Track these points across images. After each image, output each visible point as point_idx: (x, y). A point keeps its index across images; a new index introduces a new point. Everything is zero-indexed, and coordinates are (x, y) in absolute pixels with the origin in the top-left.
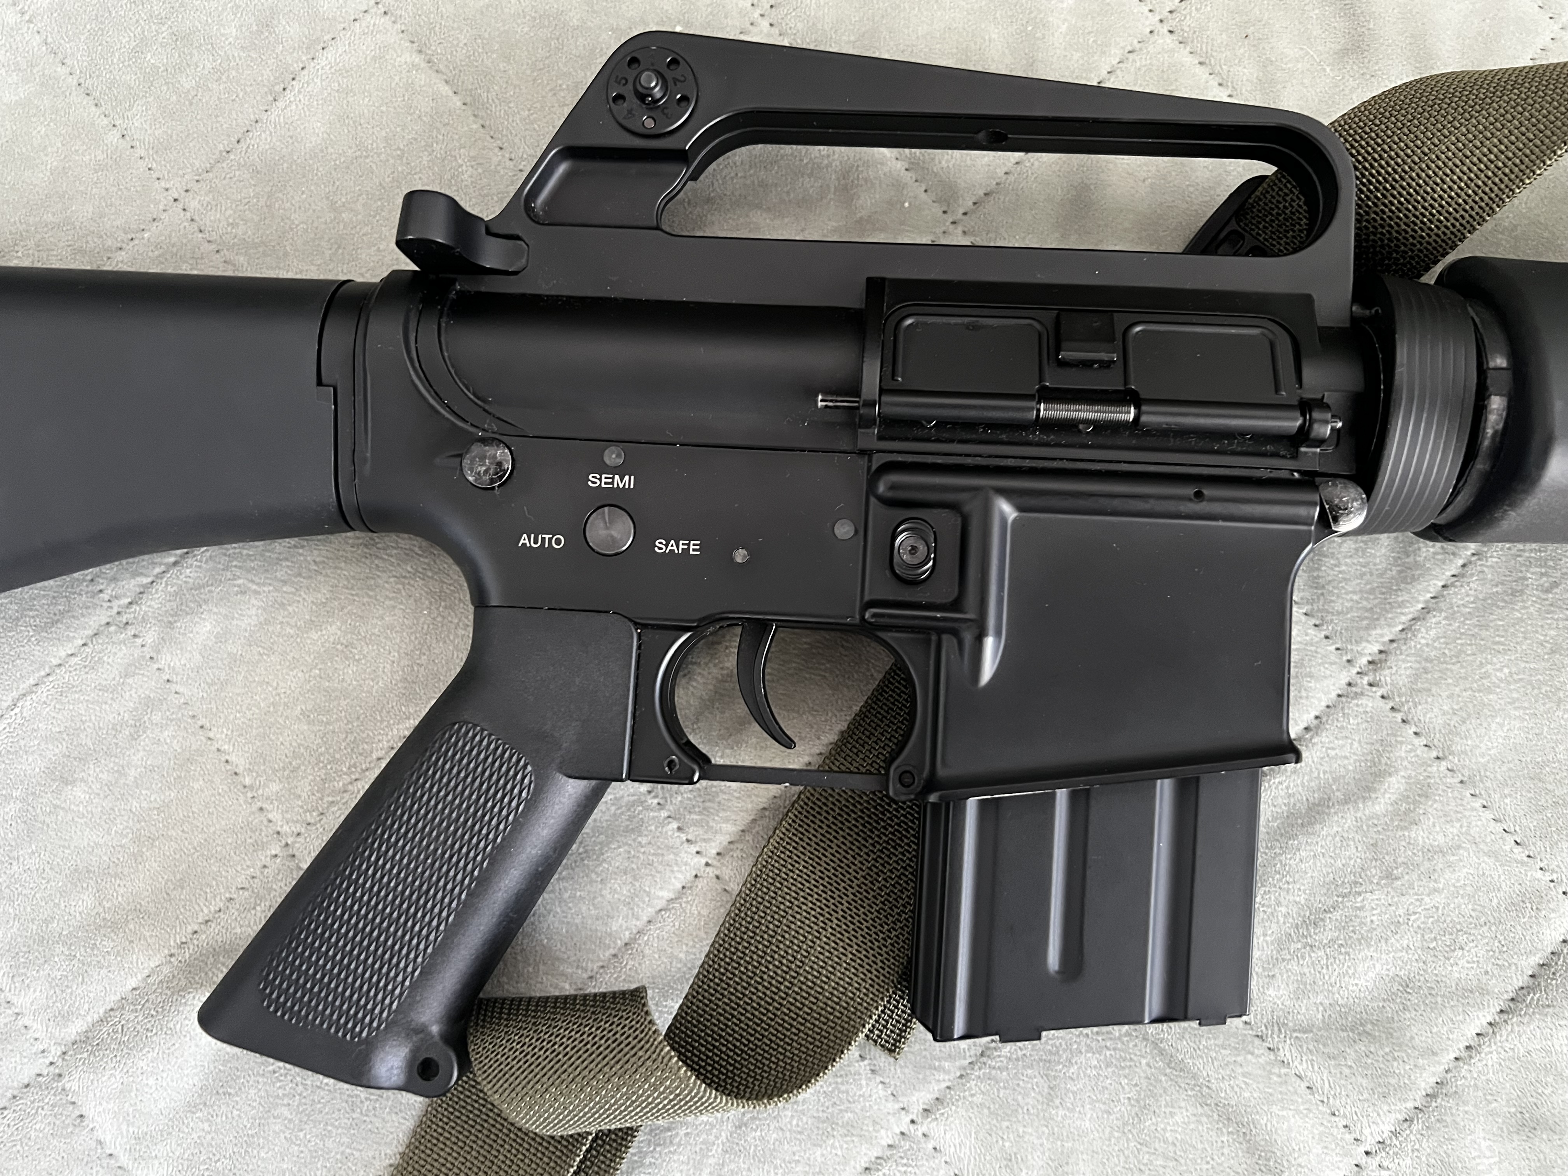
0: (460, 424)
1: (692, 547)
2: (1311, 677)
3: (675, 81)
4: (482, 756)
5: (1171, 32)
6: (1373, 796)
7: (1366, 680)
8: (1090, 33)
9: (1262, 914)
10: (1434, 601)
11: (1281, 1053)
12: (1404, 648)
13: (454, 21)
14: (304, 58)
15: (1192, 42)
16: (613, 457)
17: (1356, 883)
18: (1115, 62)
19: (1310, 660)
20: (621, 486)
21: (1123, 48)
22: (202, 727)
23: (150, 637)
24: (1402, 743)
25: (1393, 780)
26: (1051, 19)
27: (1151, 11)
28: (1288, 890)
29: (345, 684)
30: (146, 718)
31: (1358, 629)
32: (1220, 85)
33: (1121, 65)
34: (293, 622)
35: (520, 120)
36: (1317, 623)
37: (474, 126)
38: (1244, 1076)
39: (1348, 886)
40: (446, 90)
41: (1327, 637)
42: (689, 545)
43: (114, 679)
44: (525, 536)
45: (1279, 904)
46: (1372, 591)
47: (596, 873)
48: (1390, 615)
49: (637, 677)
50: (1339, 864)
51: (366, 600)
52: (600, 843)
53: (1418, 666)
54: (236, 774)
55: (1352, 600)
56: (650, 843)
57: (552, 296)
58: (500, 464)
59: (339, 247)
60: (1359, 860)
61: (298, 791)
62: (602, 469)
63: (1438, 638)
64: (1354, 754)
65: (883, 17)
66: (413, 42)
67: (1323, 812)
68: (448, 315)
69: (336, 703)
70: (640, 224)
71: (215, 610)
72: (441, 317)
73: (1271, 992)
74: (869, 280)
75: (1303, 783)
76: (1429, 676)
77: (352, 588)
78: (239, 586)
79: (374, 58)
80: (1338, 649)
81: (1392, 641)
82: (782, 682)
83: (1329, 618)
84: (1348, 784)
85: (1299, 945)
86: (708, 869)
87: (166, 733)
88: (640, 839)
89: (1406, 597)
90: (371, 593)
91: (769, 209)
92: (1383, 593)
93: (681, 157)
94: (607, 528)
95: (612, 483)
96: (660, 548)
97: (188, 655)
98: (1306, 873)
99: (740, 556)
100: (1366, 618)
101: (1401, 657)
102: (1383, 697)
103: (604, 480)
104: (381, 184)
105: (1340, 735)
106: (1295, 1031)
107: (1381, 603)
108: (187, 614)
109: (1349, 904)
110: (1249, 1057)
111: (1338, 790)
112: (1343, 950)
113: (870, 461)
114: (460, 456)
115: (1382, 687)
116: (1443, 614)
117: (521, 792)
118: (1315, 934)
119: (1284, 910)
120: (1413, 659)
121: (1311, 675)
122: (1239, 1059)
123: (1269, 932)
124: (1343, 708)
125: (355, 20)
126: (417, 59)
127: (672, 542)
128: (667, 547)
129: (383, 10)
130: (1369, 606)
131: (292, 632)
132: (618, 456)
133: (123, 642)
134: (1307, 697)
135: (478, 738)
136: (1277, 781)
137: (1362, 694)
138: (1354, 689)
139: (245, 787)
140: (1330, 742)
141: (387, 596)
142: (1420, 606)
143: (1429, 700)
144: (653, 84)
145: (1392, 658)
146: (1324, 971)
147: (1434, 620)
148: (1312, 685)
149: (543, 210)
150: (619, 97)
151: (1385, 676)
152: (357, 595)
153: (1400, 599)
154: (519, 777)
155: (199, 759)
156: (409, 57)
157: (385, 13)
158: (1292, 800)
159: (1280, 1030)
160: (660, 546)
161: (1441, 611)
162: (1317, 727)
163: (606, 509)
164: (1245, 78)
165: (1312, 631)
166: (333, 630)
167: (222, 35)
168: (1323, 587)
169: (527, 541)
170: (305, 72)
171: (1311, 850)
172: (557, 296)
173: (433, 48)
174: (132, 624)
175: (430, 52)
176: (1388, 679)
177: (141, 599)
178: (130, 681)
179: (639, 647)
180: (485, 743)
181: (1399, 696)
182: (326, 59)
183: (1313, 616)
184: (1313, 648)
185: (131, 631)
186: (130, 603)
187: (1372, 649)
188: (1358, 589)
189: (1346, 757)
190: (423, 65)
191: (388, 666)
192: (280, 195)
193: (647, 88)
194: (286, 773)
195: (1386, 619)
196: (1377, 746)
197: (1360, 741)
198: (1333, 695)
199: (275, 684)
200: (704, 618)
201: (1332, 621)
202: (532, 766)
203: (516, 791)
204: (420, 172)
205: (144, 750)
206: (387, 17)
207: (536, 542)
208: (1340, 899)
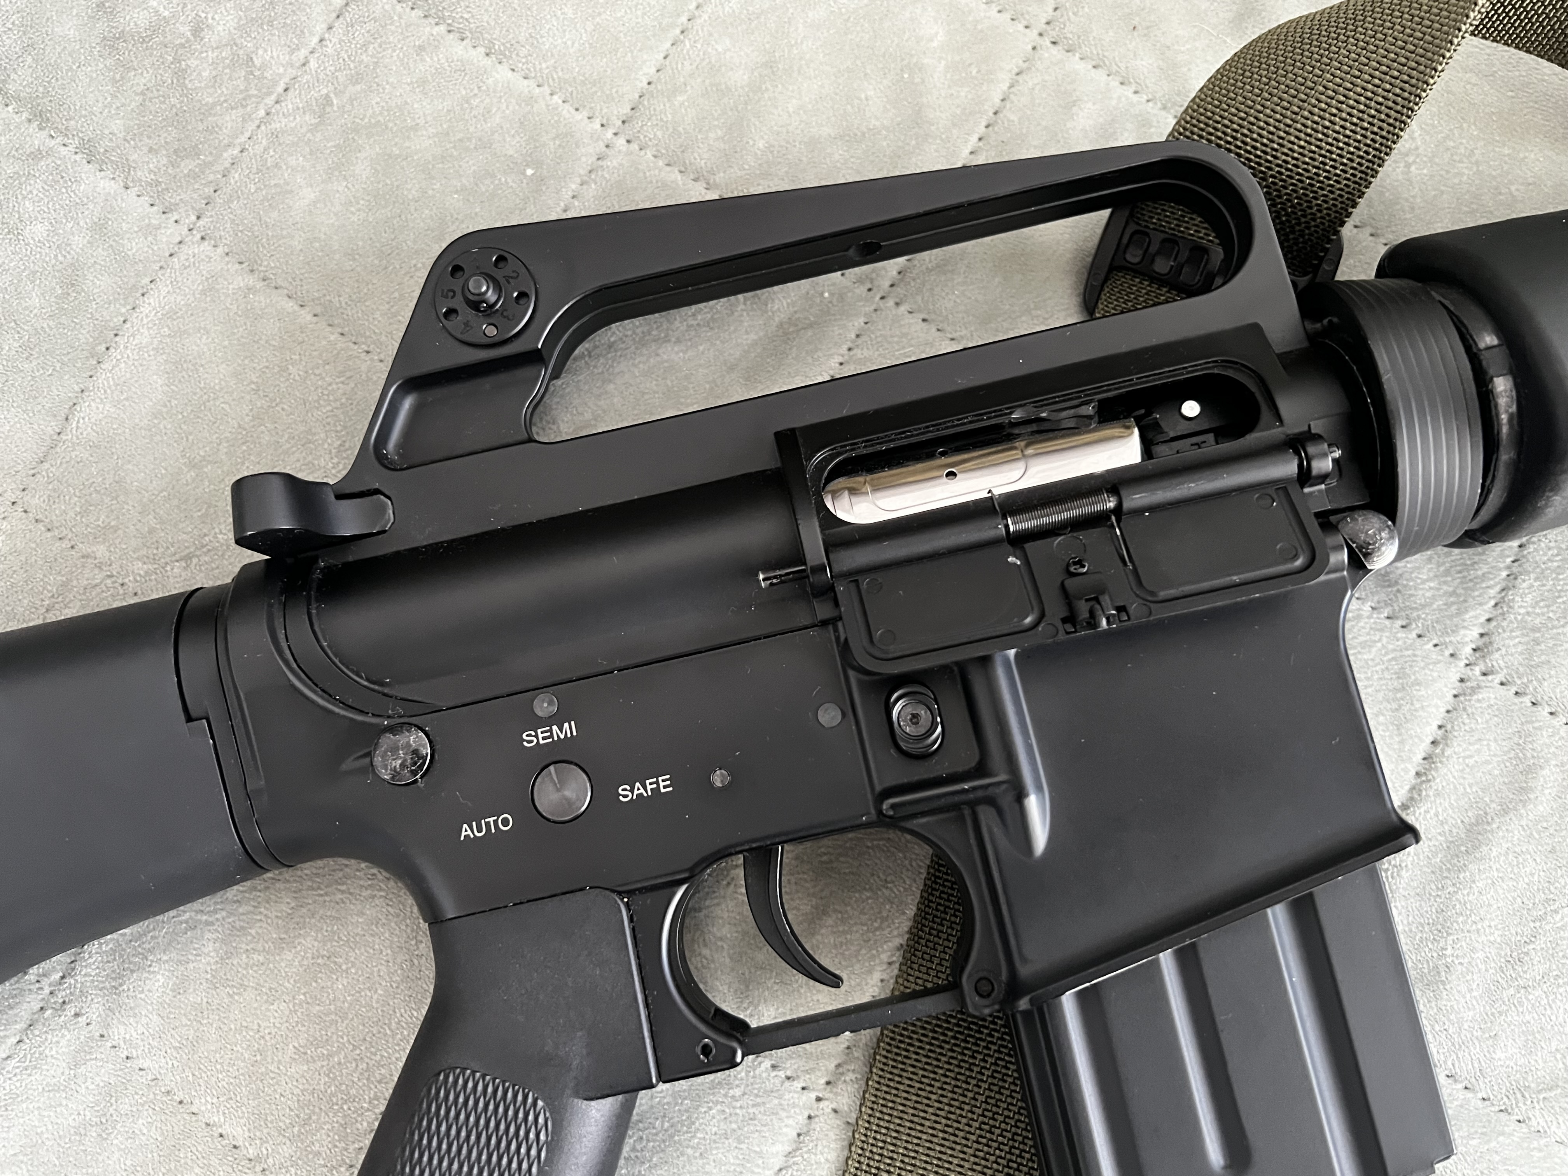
0: (360, 718)
1: (662, 784)
2: (1418, 684)
3: (507, 279)
4: (481, 1104)
5: (1054, 43)
6: (1532, 796)
7: (1477, 670)
8: (970, 65)
9: (1459, 967)
10: (1516, 564)
11: (1534, 1122)
12: (1505, 624)
13: (282, 229)
14: (123, 310)
15: (1080, 47)
16: (544, 706)
17: (1547, 900)
18: (1005, 88)
19: (1411, 666)
20: (562, 736)
21: (1010, 71)
22: (181, 1102)
23: (95, 1010)
24: (1540, 728)
25: (1546, 772)
26: (925, 61)
27: (1027, 27)
28: (1478, 931)
29: (339, 1004)
30: (111, 1110)
31: (1451, 617)
32: (1122, 83)
33: (1013, 90)
34: (259, 947)
35: (381, 315)
36: (1404, 623)
37: (332, 338)
38: (1505, 1164)
39: (1540, 907)
40: (290, 306)
41: (1419, 636)
42: (657, 783)
43: (63, 1073)
44: (465, 826)
45: (1473, 950)
46: (1447, 572)
47: (692, 1147)
48: (1477, 593)
49: (638, 957)
50: (1522, 885)
51: (339, 896)
52: (687, 1111)
53: (1526, 639)
54: (235, 1147)
55: (1431, 588)
56: (744, 1094)
57: (430, 545)
58: (415, 752)
59: (209, 507)
60: (1542, 873)
61: (317, 1147)
62: (536, 723)
63: (1537, 603)
64: (1495, 755)
65: (746, 104)
66: (241, 263)
67: (1486, 831)
68: (317, 601)
69: (333, 1029)
70: (510, 440)
71: (165, 958)
72: (309, 604)
73: (1499, 1054)
74: (777, 434)
75: (1451, 804)
76: (1543, 647)
77: (319, 888)
78: (186, 922)
79: (203, 292)
80: (1436, 645)
81: (1489, 620)
82: (842, 859)
83: (1415, 614)
84: (1500, 791)
85: (1512, 991)
86: (822, 1104)
87: (141, 1121)
88: (731, 1092)
89: (1485, 569)
90: (344, 888)
91: (678, 341)
92: (1460, 572)
93: (535, 358)
94: (558, 790)
95: (551, 736)
96: (626, 796)
97: (144, 1020)
98: (1490, 905)
99: (719, 778)
100: (1453, 603)
101: (1505, 635)
102: (1502, 684)
103: (540, 736)
104: (240, 426)
105: (1472, 740)
106: (1539, 1092)
107: (1462, 583)
108: (132, 971)
109: (1548, 927)
110: (1501, 1138)
111: (1492, 801)
112: (1561, 981)
113: (836, 630)
114: (368, 754)
115: (1498, 672)
116: (1532, 576)
117: (538, 1135)
118: (1525, 972)
119: (1481, 955)
120: (1518, 633)
121: (1418, 683)
122: (1493, 1144)
123: (1474, 986)
124: (1465, 709)
125: (171, 255)
126: (251, 280)
127: (638, 784)
128: (632, 791)
129: (199, 236)
130: (1451, 589)
131: (261, 959)
132: (550, 703)
133: (64, 1026)
134: (1422, 707)
135: (470, 1084)
136: (1422, 810)
137: (1479, 687)
138: (1468, 684)
139: (250, 1160)
140: (1464, 750)
141: (362, 886)
142: (1504, 574)
143: (1553, 672)
144: (484, 289)
145: (1496, 638)
146: (1549, 1012)
147: (1525, 585)
148: (1423, 693)
149: (398, 454)
150: (451, 312)
151: (1496, 659)
152: (326, 894)
153: (1480, 573)
154: (531, 1117)
155: (188, 1142)
156: (242, 280)
157: (203, 238)
158: (1446, 827)
159: (1523, 1096)
160: (625, 793)
161: (1528, 573)
162: (1445, 738)
163: (552, 768)
164: (1145, 70)
165: (1401, 634)
166: (309, 942)
167: (26, 308)
168: (1396, 583)
169: (469, 832)
170: (128, 325)
171: (1487, 877)
172: (437, 544)
173: (266, 263)
174: (70, 1001)
175: (262, 268)
176: (1501, 662)
177: (73, 969)
178: (82, 1070)
179: (631, 920)
180: (480, 1087)
181: (1519, 678)
182: (149, 307)
183: (1397, 618)
184: (1410, 652)
185: (70, 1010)
186: (63, 977)
187: (1470, 635)
188: (1431, 574)
189: (1487, 762)
190: (260, 285)
191: (383, 968)
192: (130, 467)
193: (479, 295)
194: (296, 1130)
195: (1474, 598)
196: (1516, 739)
197: (1496, 740)
198: (1450, 698)
199: (256, 1027)
200: (697, 864)
201: (1419, 617)
202: (544, 1100)
203: (532, 1136)
204: (281, 402)
205: (120, 1149)
206: (206, 243)
207: (480, 831)
208: (1538, 924)
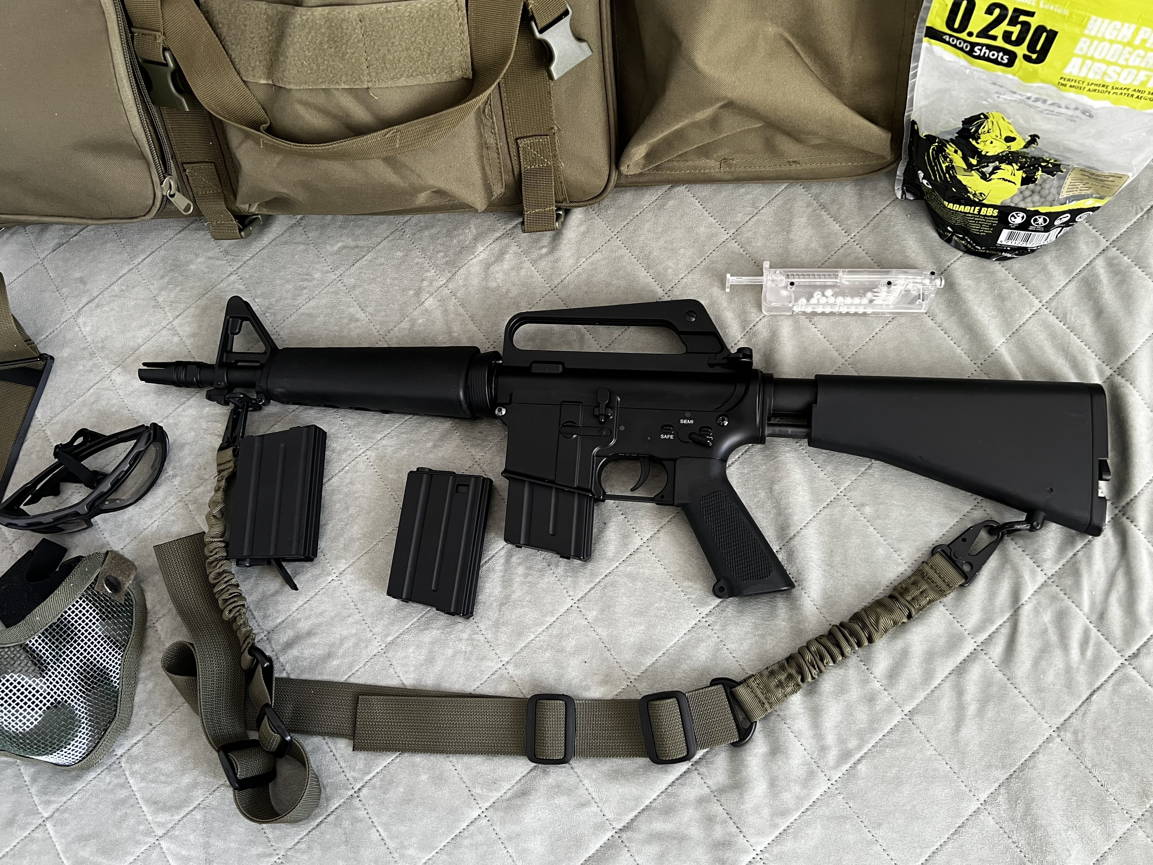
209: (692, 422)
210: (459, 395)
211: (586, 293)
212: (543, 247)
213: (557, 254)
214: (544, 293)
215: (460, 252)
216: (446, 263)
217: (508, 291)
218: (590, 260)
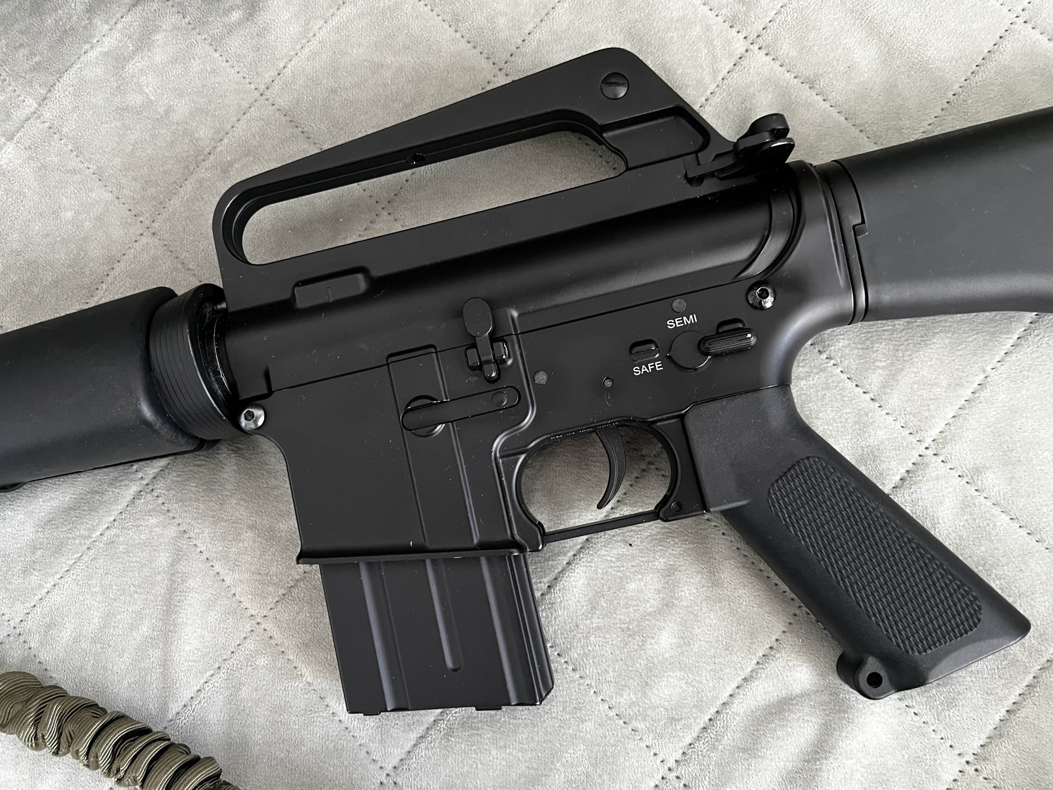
209: (693, 319)
210: (139, 412)
211: (334, 91)
212: (231, 9)
213: (263, 17)
214: (245, 104)
215: (60, 41)
216: (35, 68)
217: (169, 110)
218: (333, 23)
